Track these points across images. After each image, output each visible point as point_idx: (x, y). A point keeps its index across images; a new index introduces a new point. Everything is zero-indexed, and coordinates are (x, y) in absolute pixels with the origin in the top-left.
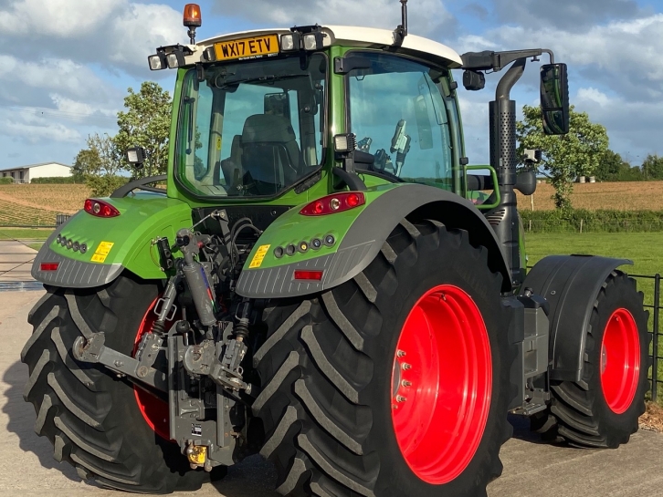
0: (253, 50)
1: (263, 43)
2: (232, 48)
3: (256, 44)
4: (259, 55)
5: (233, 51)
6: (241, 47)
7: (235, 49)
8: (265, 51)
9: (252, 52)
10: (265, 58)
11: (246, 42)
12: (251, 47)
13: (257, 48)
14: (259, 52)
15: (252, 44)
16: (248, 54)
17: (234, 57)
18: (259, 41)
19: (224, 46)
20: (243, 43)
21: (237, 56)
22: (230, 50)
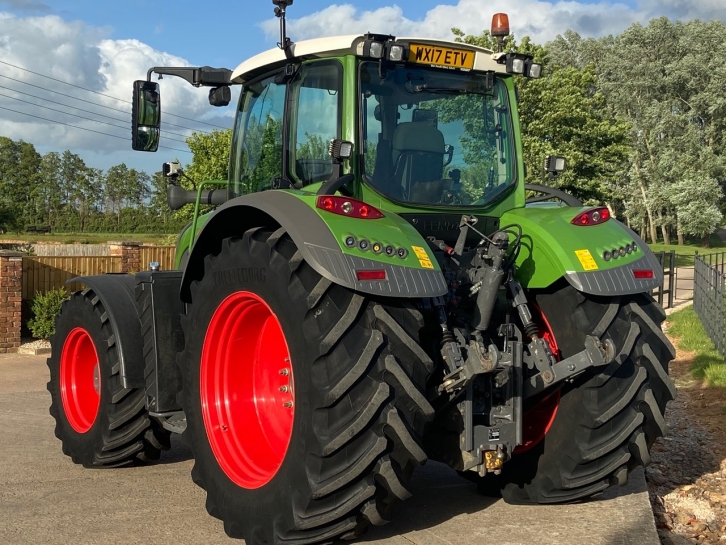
0: (448, 60)
1: (459, 56)
2: (427, 53)
3: (453, 56)
4: (452, 66)
5: (427, 56)
6: (436, 54)
7: (430, 55)
8: (458, 64)
9: (446, 62)
10: (457, 71)
11: (444, 51)
12: (447, 57)
13: (452, 60)
14: (452, 64)
15: (449, 55)
16: (441, 63)
17: (426, 62)
18: (457, 54)
19: (420, 48)
20: (441, 51)
21: (429, 62)
22: (424, 54)
